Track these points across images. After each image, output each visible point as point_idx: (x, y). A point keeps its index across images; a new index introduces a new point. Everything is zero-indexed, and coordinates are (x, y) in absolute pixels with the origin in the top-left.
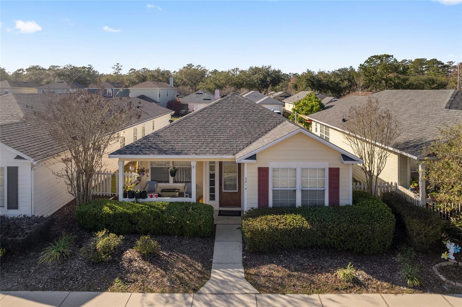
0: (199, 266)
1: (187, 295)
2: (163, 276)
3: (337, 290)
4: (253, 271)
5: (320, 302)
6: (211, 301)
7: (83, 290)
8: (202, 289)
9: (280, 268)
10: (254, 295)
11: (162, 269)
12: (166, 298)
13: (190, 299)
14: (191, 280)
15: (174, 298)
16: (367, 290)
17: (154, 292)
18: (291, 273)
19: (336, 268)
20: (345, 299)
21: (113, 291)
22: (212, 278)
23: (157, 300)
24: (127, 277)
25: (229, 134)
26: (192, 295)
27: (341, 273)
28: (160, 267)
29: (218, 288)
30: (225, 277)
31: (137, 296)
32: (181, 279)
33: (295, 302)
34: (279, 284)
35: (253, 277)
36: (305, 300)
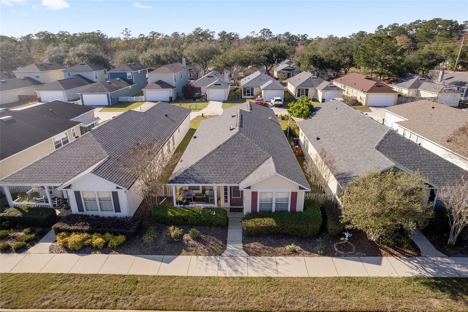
0: (221, 243)
1: (216, 257)
2: (204, 248)
3: (285, 255)
4: (247, 245)
5: (275, 260)
6: (227, 259)
7: (169, 255)
8: (223, 254)
9: (260, 244)
10: (246, 257)
11: (203, 244)
12: (207, 258)
13: (218, 259)
14: (218, 250)
15: (211, 258)
16: (298, 255)
17: (201, 255)
18: (265, 247)
19: (286, 245)
20: (287, 259)
21: (183, 255)
22: (227, 249)
23: (203, 259)
24: (188, 249)
25: (235, 168)
26: (219, 257)
27: (288, 247)
28: (202, 243)
29: (230, 254)
30: (234, 248)
31: (194, 257)
32: (213, 249)
33: (264, 260)
34: (258, 252)
35: (247, 248)
36: (269, 259)
